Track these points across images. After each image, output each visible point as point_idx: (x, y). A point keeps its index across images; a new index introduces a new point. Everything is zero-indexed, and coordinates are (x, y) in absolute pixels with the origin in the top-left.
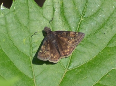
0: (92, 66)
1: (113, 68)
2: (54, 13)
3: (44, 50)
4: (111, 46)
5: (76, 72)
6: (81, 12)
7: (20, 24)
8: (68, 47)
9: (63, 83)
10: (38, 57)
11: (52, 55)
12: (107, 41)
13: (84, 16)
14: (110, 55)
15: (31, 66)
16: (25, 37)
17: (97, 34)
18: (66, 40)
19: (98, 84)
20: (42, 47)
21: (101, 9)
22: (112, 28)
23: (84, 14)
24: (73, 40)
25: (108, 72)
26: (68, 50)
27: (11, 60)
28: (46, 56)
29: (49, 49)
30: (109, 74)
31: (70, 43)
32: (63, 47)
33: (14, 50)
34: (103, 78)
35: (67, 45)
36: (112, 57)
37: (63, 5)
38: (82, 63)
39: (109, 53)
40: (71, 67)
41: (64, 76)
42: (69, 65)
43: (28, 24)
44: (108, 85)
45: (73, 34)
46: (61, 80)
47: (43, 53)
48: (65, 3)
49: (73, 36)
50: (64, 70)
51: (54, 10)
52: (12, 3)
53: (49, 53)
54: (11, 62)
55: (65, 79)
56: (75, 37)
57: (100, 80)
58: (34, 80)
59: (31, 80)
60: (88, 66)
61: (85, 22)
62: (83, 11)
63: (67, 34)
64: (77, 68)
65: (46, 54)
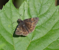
0: (44, 39)
1: (55, 40)
2: (24, 12)
3: (19, 30)
4: (54, 29)
5: (36, 42)
6: (38, 12)
7: (7, 17)
8: (32, 26)
9: (29, 47)
10: (16, 34)
11: (24, 32)
12: (52, 27)
13: (40, 14)
14: (53, 34)
15: (12, 39)
16: (10, 24)
17: (47, 23)
18: (30, 23)
19: (47, 48)
20: (17, 29)
21: (48, 10)
22: (54, 20)
23: (40, 13)
24: (34, 22)
25: (52, 42)
26: (32, 28)
27: (2, 35)
28: (20, 33)
29: (22, 29)
30: (53, 43)
31: (33, 24)
32: (29, 27)
33: (4, 31)
34: (49, 45)
35: (31, 25)
36: (54, 34)
37: (29, 8)
38: (39, 38)
39: (53, 32)
40: (33, 39)
41: (29, 44)
42: (32, 39)
43: (11, 18)
44: (52, 48)
45: (33, 19)
46: (28, 46)
47: (18, 31)
48: (30, 7)
49: (33, 20)
50: (30, 41)
51: (24, 11)
52: (3, 7)
53: (22, 31)
54: (2, 37)
55: (30, 45)
56: (34, 20)
57: (48, 46)
58: (14, 46)
59: (12, 46)
60: (42, 39)
61: (40, 17)
62: (39, 12)
63: (30, 20)
64: (36, 40)
65: (20, 32)
